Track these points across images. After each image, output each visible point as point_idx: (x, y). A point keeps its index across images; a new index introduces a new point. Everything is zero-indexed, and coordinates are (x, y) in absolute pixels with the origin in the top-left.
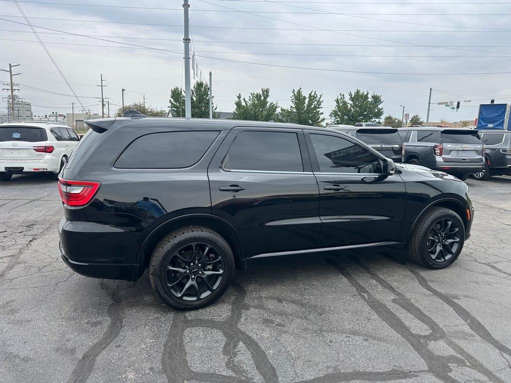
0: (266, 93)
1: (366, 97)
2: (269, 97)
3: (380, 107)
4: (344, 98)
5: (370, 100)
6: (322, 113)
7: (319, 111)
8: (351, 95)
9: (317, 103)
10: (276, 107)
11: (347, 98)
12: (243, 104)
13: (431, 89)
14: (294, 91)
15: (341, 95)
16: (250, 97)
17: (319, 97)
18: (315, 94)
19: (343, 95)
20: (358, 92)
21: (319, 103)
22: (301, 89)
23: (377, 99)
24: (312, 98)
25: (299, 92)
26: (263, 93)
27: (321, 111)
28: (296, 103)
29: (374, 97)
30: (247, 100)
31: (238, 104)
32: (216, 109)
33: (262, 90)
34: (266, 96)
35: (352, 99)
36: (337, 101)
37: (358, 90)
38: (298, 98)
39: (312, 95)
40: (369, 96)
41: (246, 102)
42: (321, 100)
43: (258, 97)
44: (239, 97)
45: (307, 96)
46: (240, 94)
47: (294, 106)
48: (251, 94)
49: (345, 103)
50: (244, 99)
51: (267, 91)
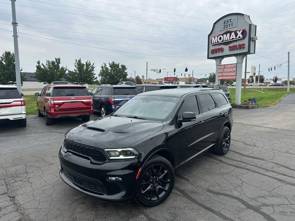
0: (58, 61)
1: (118, 66)
2: (61, 63)
3: (126, 71)
4: (106, 66)
5: (120, 67)
6: (95, 74)
7: (93, 73)
8: (110, 64)
9: (92, 68)
10: (66, 70)
11: (108, 66)
12: (42, 67)
13: (147, 63)
14: (76, 61)
15: (104, 64)
16: (47, 63)
17: (92, 64)
18: (89, 63)
19: (106, 64)
20: (113, 63)
21: (93, 68)
22: (80, 59)
23: (124, 67)
24: (88, 65)
25: (80, 61)
26: (56, 61)
27: (94, 72)
28: (78, 68)
29: (122, 66)
30: (45, 65)
31: (38, 67)
32: (21, 70)
33: (55, 59)
34: (59, 63)
35: (110, 66)
36: (102, 68)
37: (113, 62)
38: (80, 65)
39: (88, 63)
40: (120, 65)
41: (44, 66)
42: (94, 66)
43: (53, 63)
44: (39, 63)
45: (85, 64)
46: (39, 61)
47: (76, 69)
48: (47, 61)
49: (107, 69)
50: (43, 65)
51: (59, 60)
